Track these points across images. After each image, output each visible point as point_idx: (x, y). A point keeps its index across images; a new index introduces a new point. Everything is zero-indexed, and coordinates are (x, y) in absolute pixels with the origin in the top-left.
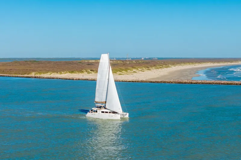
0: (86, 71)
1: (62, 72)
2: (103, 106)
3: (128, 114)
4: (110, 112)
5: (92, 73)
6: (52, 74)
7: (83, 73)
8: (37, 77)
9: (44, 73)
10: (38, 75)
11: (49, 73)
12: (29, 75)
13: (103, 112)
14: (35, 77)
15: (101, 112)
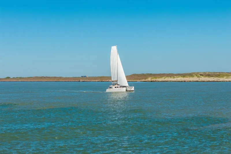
0: (196, 76)
1: (175, 77)
2: (115, 83)
3: (133, 87)
4: (120, 87)
5: (201, 77)
6: (166, 79)
7: (194, 77)
8: (153, 81)
9: (159, 78)
10: (154, 80)
11: (163, 78)
12: (146, 80)
13: (115, 87)
14: (152, 81)
15: (114, 87)
